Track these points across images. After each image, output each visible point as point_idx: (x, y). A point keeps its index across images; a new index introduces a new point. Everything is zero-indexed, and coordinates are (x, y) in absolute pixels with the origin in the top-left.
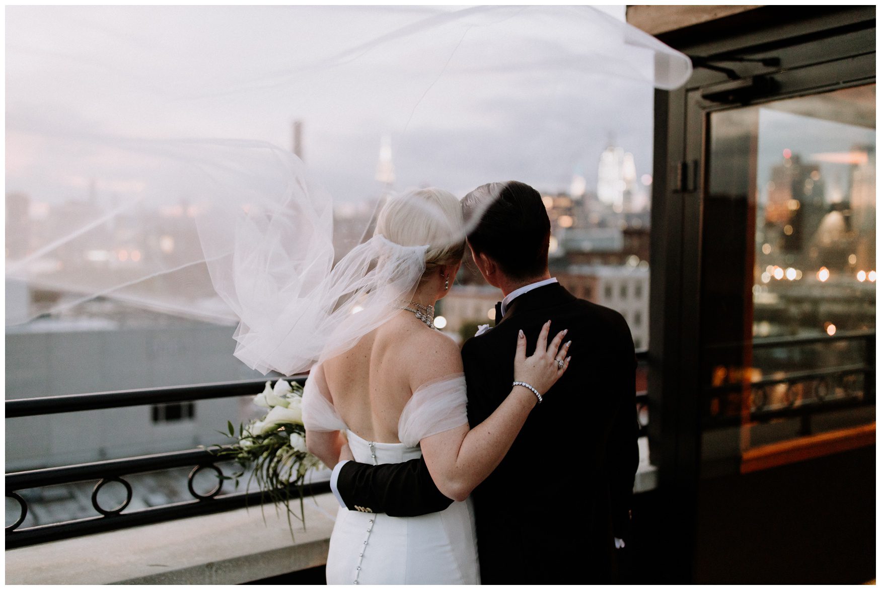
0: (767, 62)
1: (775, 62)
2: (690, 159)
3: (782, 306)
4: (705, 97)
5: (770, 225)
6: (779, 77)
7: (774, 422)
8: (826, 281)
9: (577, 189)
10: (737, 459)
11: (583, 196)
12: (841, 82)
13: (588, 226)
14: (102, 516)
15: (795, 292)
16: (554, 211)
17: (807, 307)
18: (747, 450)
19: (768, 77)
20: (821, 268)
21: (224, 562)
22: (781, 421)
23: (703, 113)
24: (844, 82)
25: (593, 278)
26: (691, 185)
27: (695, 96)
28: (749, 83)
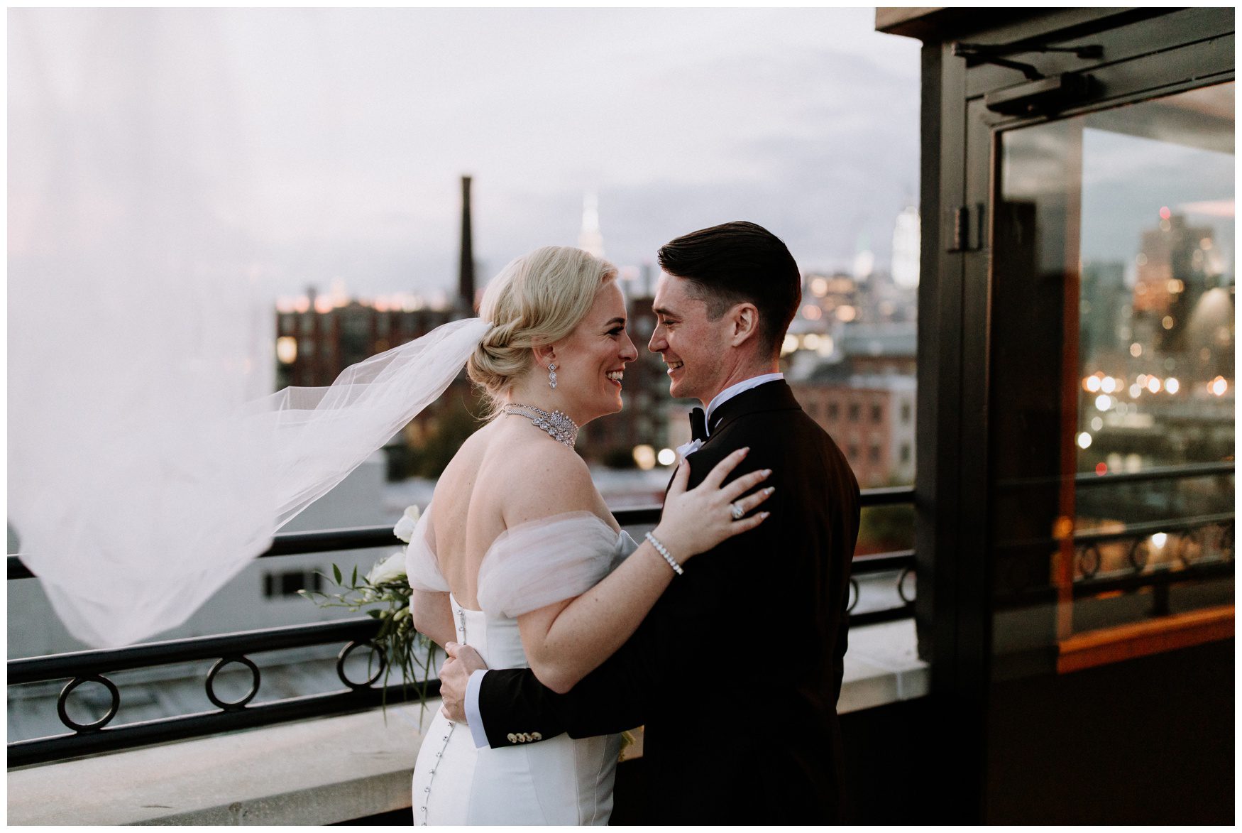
0: (1083, 53)
1: (1096, 52)
2: (972, 203)
3: (1158, 430)
4: (993, 108)
5: (1139, 315)
6: (1101, 75)
7: (1104, 596)
8: (1223, 395)
9: (862, 267)
10: (1051, 652)
11: (871, 277)
12: (1193, 79)
13: (877, 318)
14: (74, 733)
15: (1176, 412)
16: (830, 299)
17: (1195, 433)
18: (1067, 638)
19: (1085, 74)
20: (1217, 378)
21: (257, 801)
22: (1114, 595)
23: (991, 133)
24: (1198, 78)
25: (885, 393)
26: (973, 241)
27: (979, 108)
28: (1056, 84)
